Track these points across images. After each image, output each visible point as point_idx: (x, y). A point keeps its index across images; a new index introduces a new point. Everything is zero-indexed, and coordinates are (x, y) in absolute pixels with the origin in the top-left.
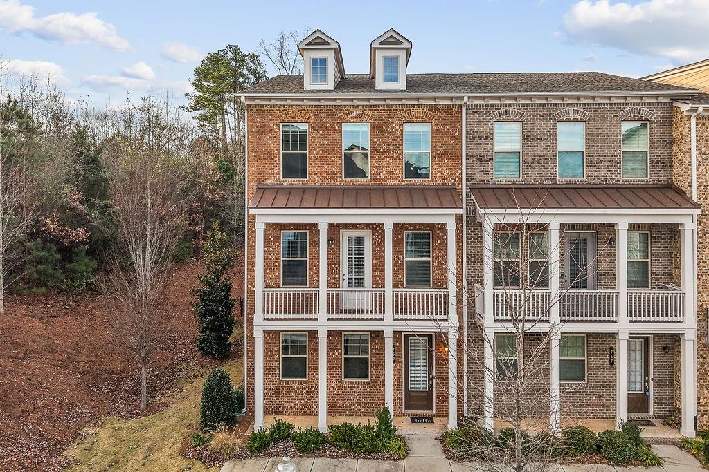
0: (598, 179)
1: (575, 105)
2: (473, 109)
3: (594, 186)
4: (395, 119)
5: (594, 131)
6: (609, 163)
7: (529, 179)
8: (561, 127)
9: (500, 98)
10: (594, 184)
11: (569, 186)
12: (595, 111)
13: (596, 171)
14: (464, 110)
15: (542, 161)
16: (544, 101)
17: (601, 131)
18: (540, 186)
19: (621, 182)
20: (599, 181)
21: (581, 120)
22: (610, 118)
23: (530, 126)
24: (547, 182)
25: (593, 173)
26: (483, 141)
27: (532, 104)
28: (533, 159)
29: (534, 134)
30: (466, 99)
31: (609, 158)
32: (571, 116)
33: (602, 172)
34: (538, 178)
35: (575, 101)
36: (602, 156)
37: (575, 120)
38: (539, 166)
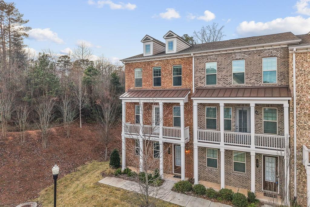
0: (251, 84)
1: (240, 52)
2: (197, 58)
3: (249, 87)
4: (169, 64)
5: (249, 63)
6: (256, 77)
7: (220, 85)
8: (234, 63)
9: (207, 53)
10: (249, 86)
11: (237, 87)
12: (249, 54)
13: (249, 81)
14: (193, 59)
15: (225, 77)
16: (226, 52)
17: (251, 63)
18: (224, 88)
19: (262, 85)
20: (251, 85)
21: (243, 59)
22: (256, 57)
23: (220, 63)
24: (227, 86)
25: (248, 82)
26: (201, 71)
27: (221, 54)
28: (221, 77)
29: (222, 66)
30: (192, 54)
31: (256, 75)
32: (238, 57)
33: (252, 81)
34: (224, 85)
35: (240, 51)
36: (252, 74)
37: (240, 59)
38: (224, 79)
